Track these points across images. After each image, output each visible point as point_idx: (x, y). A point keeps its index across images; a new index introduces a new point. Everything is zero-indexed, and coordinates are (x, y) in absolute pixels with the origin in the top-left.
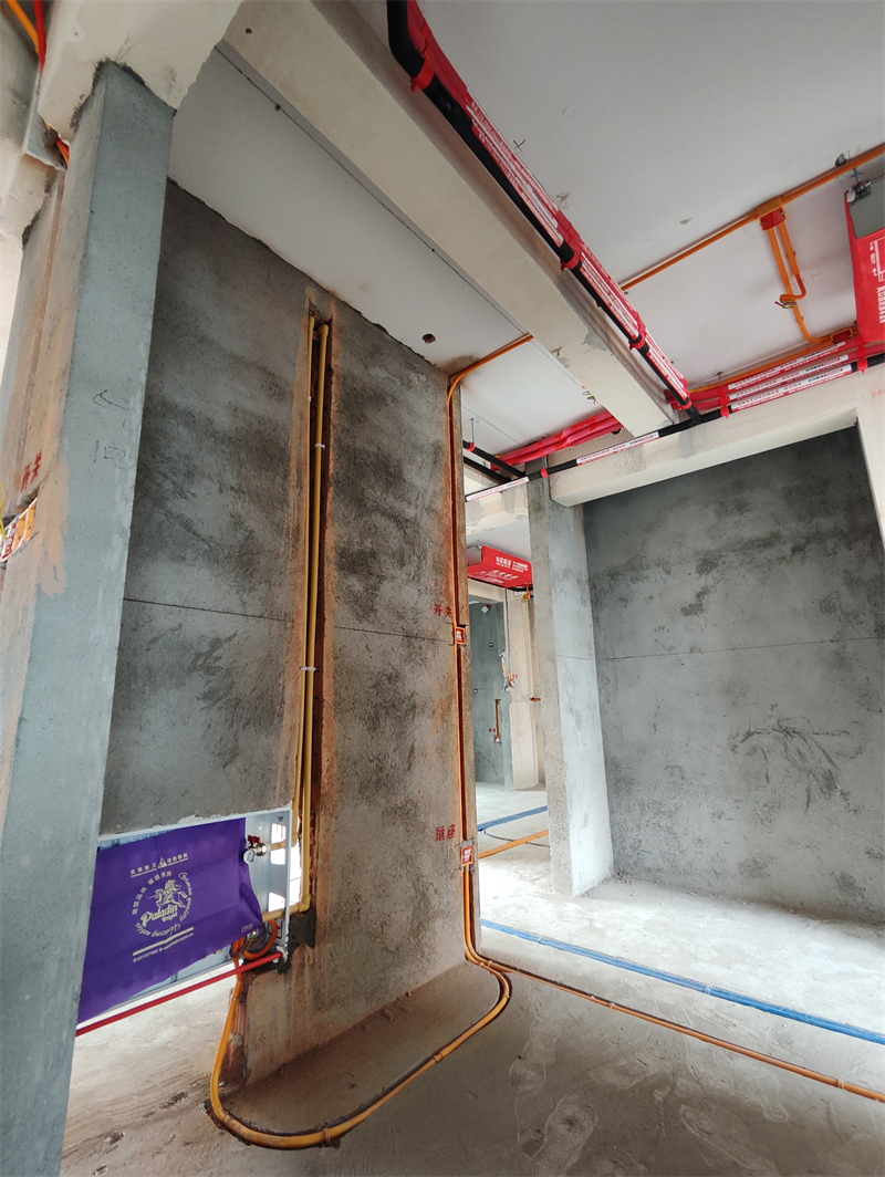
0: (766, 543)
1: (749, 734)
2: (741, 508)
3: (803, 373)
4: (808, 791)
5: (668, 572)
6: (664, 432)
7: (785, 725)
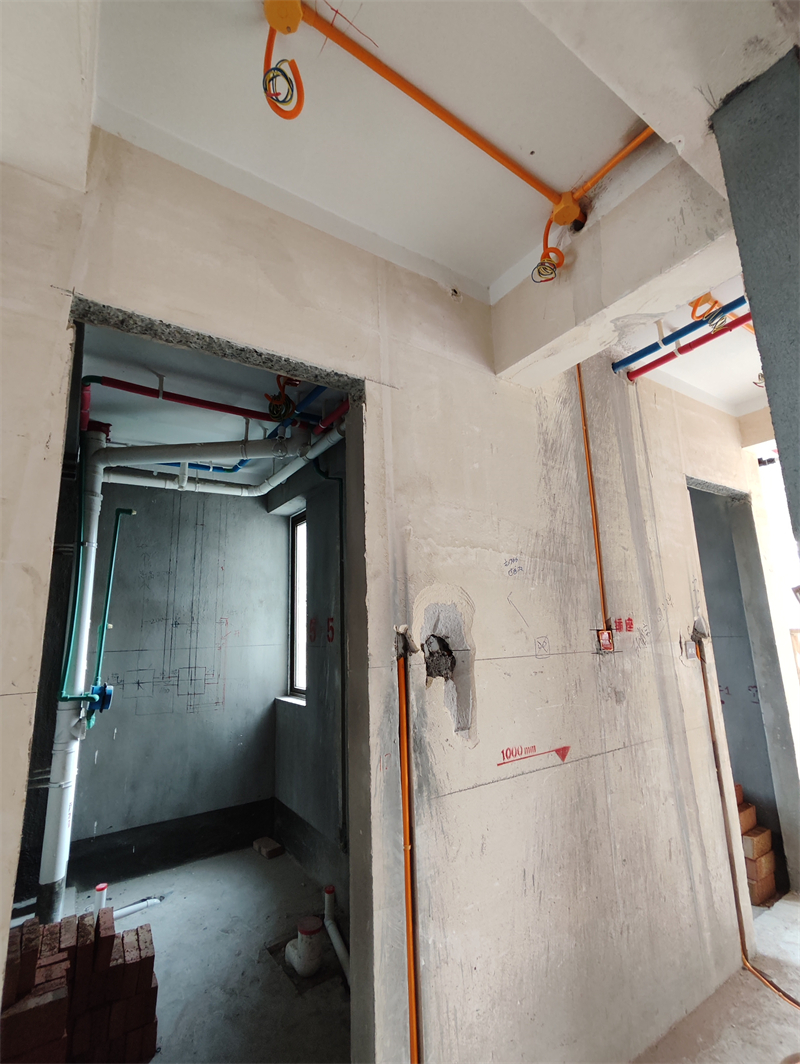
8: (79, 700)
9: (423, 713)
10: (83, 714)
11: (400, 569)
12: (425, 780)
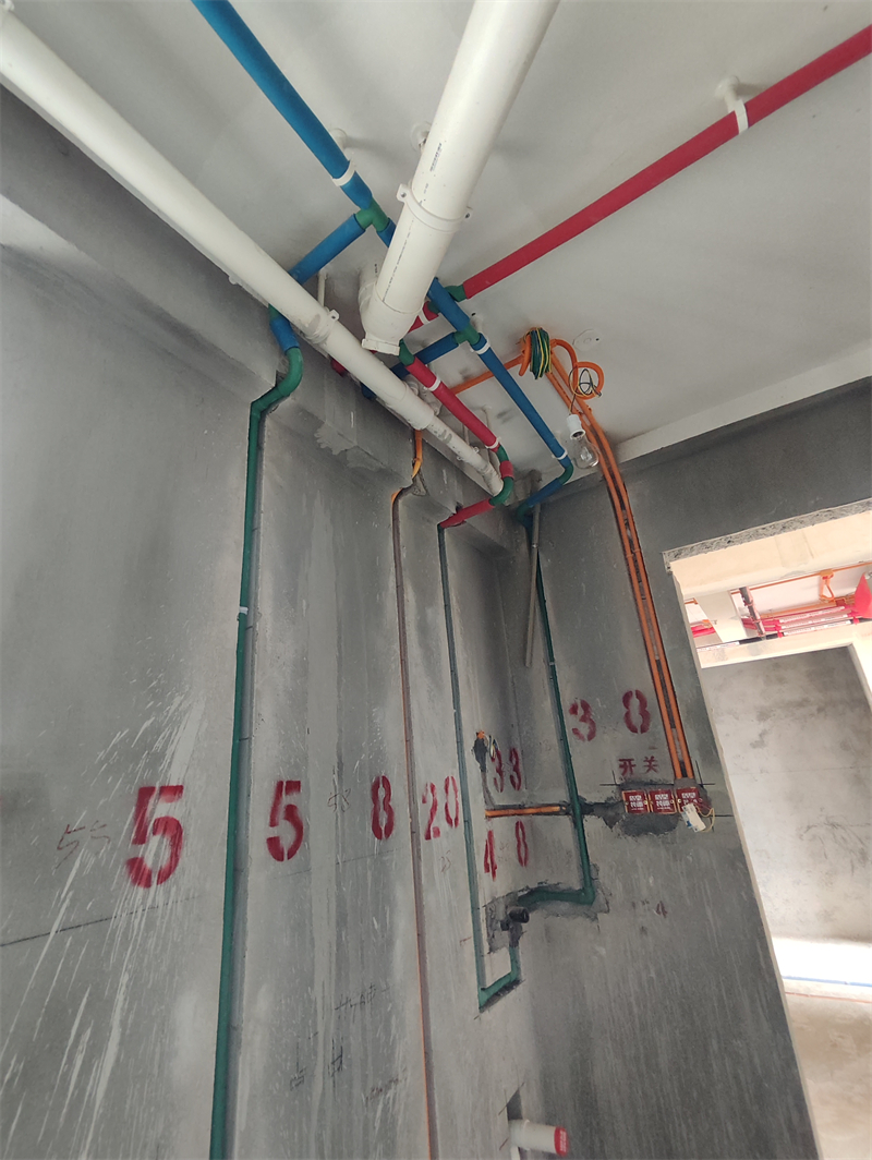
0: (802, 704)
1: (809, 827)
2: (781, 680)
3: (823, 620)
4: (851, 862)
5: (737, 719)
6: (742, 642)
7: (831, 820)
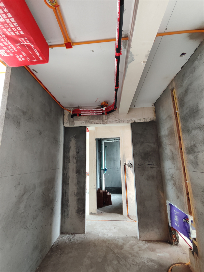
8: (103, 170)
9: (127, 171)
10: (104, 171)
11: (124, 156)
12: (128, 177)
